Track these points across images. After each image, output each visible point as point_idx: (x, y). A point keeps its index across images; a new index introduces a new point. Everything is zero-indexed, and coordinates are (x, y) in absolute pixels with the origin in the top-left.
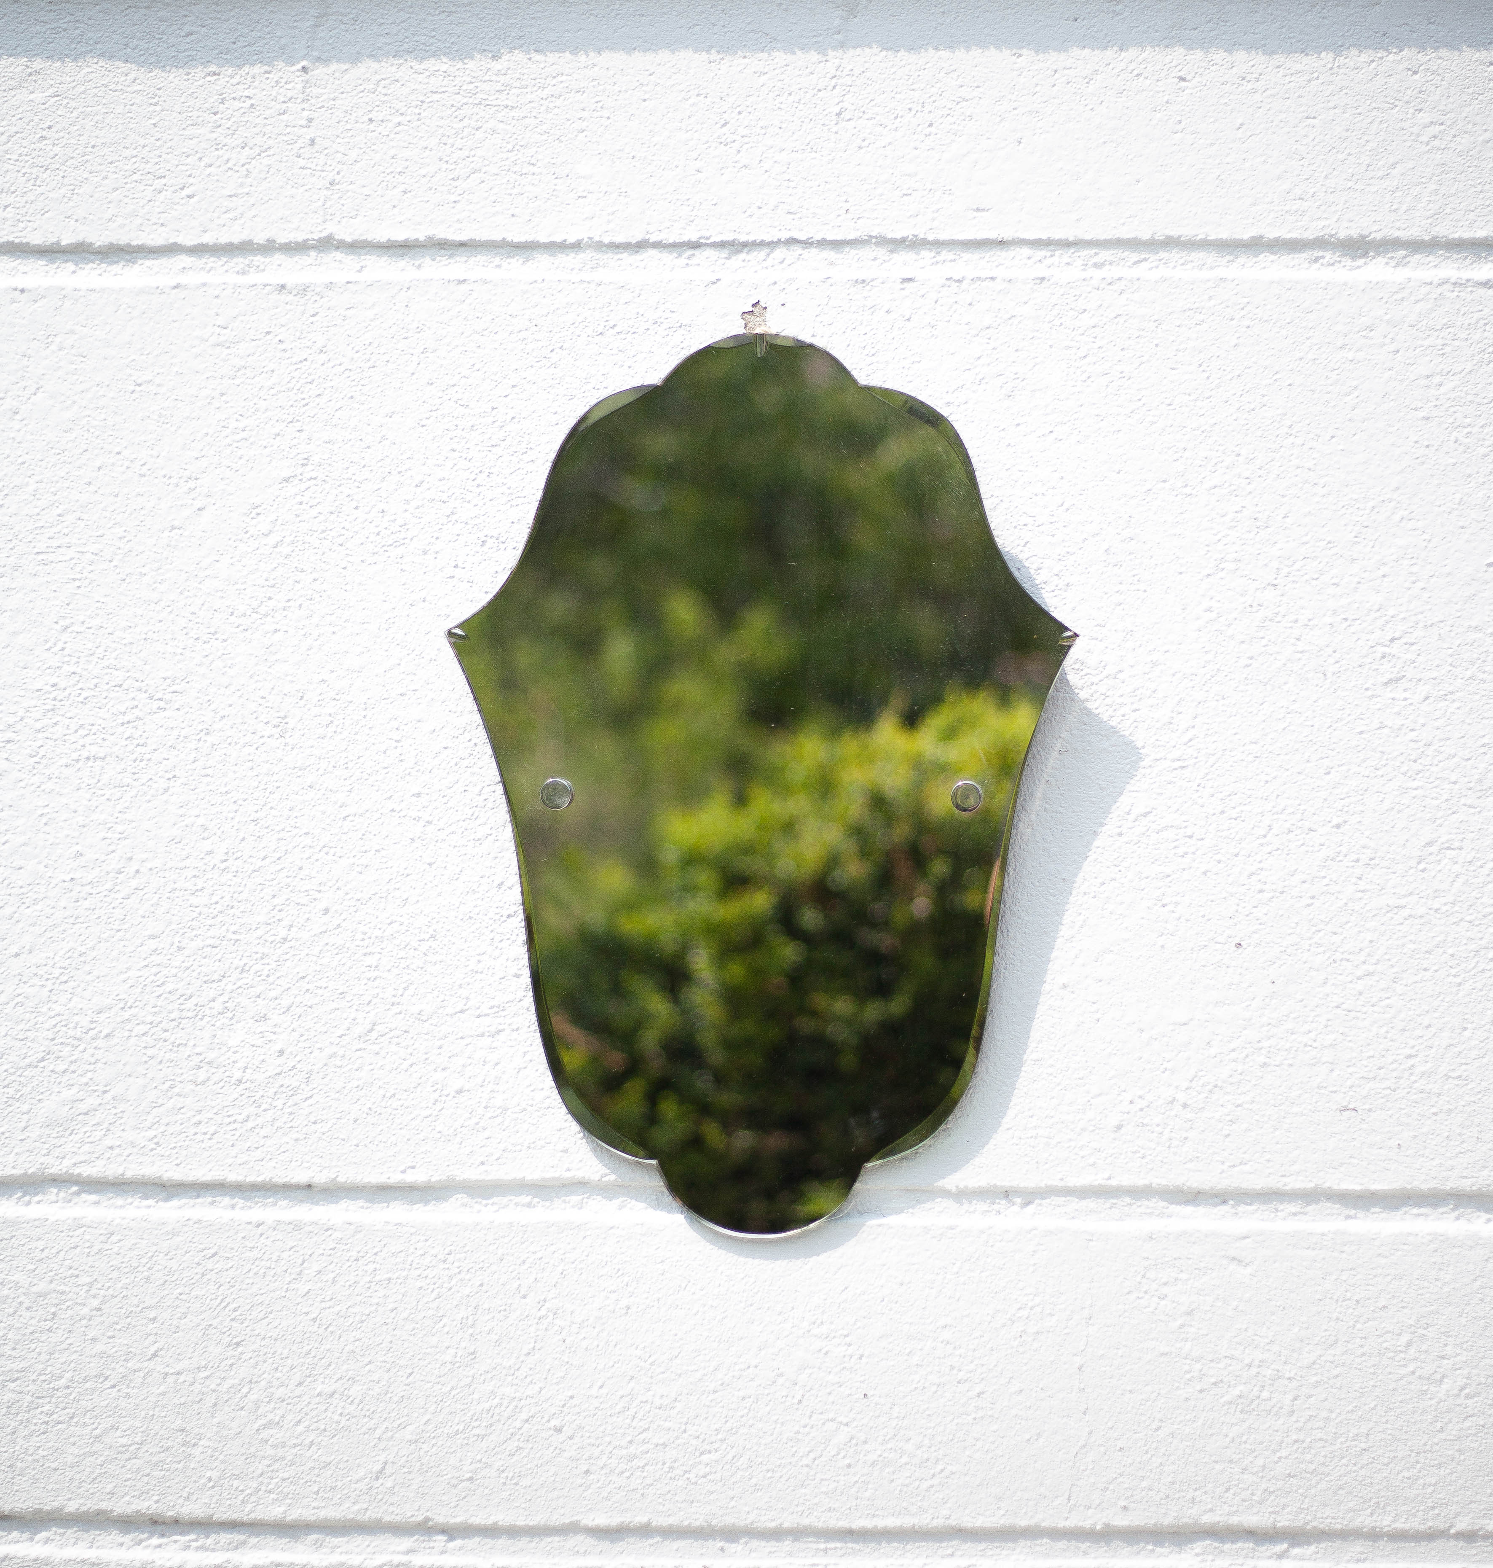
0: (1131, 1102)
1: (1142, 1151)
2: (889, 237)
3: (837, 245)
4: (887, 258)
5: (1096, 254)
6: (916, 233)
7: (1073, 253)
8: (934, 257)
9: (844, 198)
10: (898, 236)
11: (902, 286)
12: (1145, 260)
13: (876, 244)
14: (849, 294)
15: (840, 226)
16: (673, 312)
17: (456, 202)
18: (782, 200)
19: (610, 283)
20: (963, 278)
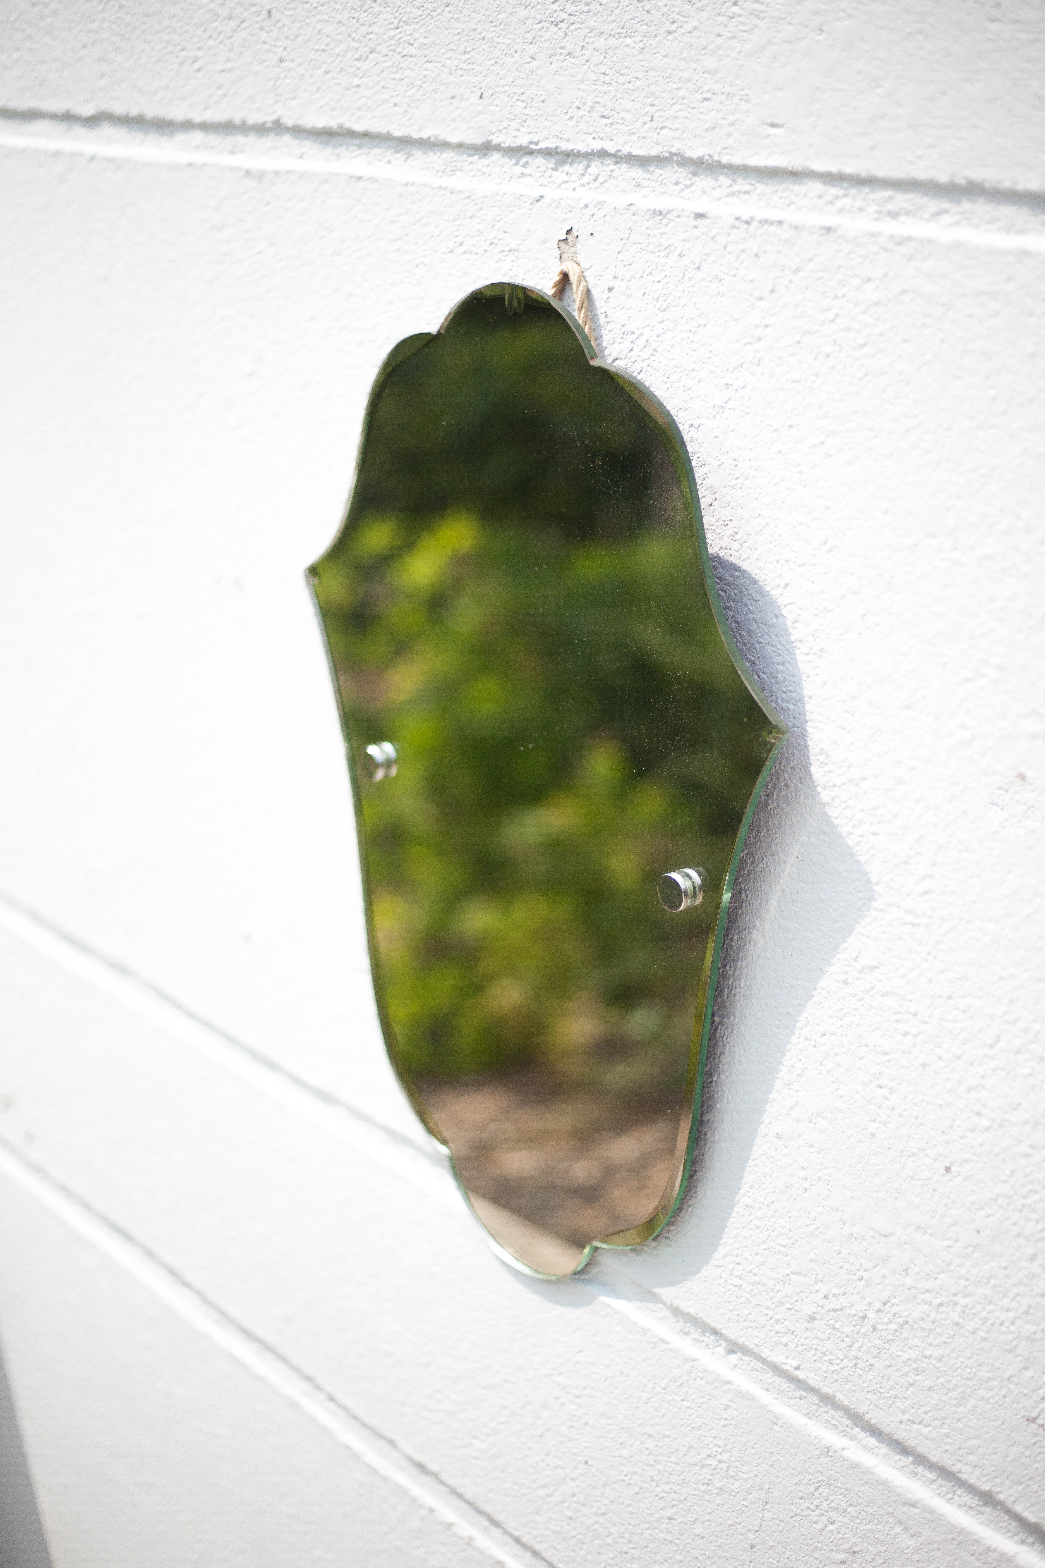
0: (826, 1297)
1: (831, 1357)
2: (687, 156)
3: (644, 162)
4: (688, 183)
5: (891, 198)
6: (711, 153)
7: (867, 194)
8: (731, 186)
9: (649, 101)
10: (694, 154)
11: (695, 223)
12: (946, 211)
13: (679, 163)
14: (648, 228)
15: (644, 138)
16: (505, 232)
17: (358, 86)
18: (598, 99)
19: (460, 191)
20: (752, 219)
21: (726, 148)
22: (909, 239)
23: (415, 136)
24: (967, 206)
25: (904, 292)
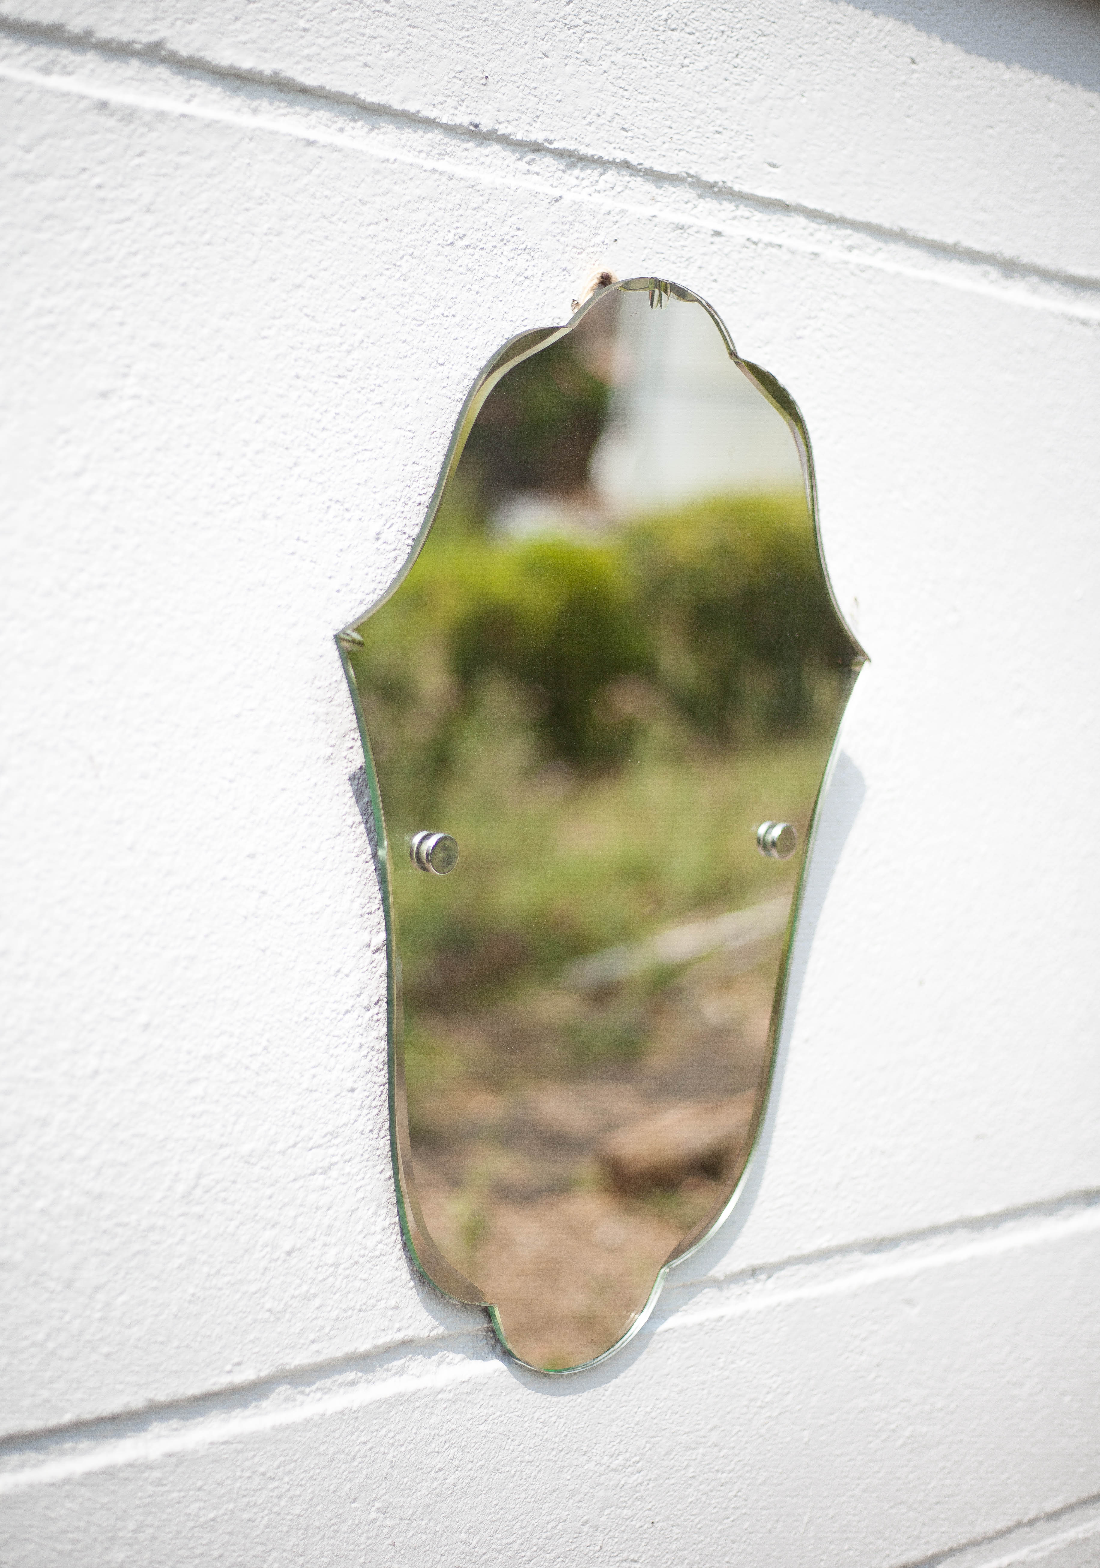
2: (702, 179)
3: (658, 177)
4: (696, 203)
5: (850, 235)
6: (725, 180)
7: (834, 230)
9: (668, 123)
10: (711, 178)
11: (712, 240)
12: (881, 249)
13: (692, 185)
14: (670, 240)
15: (664, 156)
16: (519, 229)
17: (305, 30)
18: (617, 111)
19: (461, 179)
20: (760, 241)
21: (737, 178)
22: (870, 267)
23: (397, 106)
24: (893, 247)
25: (867, 308)
